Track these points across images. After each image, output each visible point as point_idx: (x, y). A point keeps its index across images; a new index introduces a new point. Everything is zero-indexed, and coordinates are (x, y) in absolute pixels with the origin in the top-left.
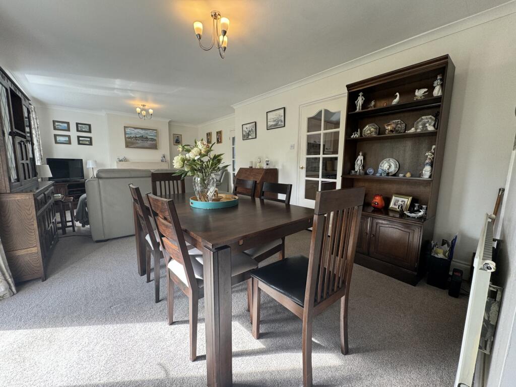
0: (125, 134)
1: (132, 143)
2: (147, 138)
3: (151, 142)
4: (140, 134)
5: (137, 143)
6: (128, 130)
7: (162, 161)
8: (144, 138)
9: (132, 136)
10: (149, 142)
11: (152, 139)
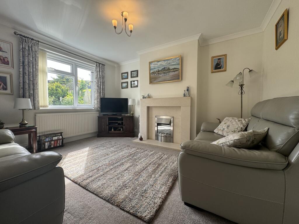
0: (150, 69)
1: (155, 79)
2: (169, 69)
3: (173, 73)
4: (163, 66)
5: (160, 77)
6: (152, 66)
7: (184, 95)
8: (166, 70)
9: (155, 70)
10: (172, 74)
11: (175, 69)
